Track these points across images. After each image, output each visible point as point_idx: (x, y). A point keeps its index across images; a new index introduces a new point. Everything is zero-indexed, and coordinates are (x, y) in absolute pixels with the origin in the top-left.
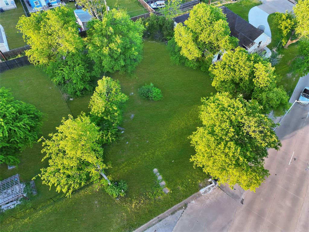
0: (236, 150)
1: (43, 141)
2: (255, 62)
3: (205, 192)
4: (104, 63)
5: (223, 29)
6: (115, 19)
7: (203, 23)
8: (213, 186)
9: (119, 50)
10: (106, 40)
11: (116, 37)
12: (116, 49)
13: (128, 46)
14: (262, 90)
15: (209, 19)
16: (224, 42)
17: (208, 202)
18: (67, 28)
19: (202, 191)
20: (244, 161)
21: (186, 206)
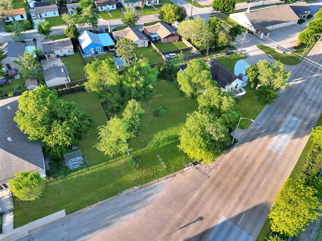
0: (201, 139)
1: (100, 128)
2: (223, 96)
3: (187, 170)
4: (132, 92)
5: (207, 76)
6: (141, 67)
7: (194, 71)
8: (192, 167)
9: (142, 85)
10: (134, 79)
11: (140, 77)
12: (140, 84)
13: (148, 83)
14: (225, 112)
15: (198, 69)
16: (207, 83)
17: (188, 175)
18: (113, 71)
19: (185, 169)
20: (204, 145)
21: (175, 175)
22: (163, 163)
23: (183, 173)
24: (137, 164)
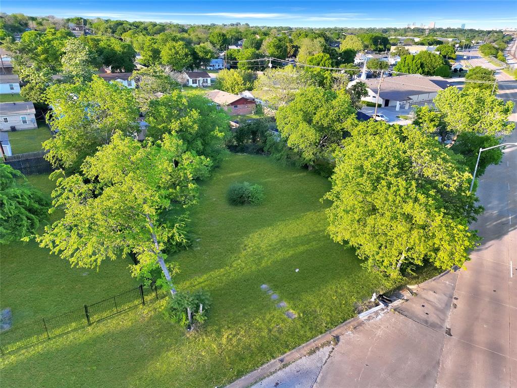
3: (369, 318)
8: (383, 309)
9: (196, 126)
12: (190, 123)
17: (379, 333)
19: (363, 316)
21: (337, 339)
22: (285, 304)
23: (361, 328)
24: (197, 311)
